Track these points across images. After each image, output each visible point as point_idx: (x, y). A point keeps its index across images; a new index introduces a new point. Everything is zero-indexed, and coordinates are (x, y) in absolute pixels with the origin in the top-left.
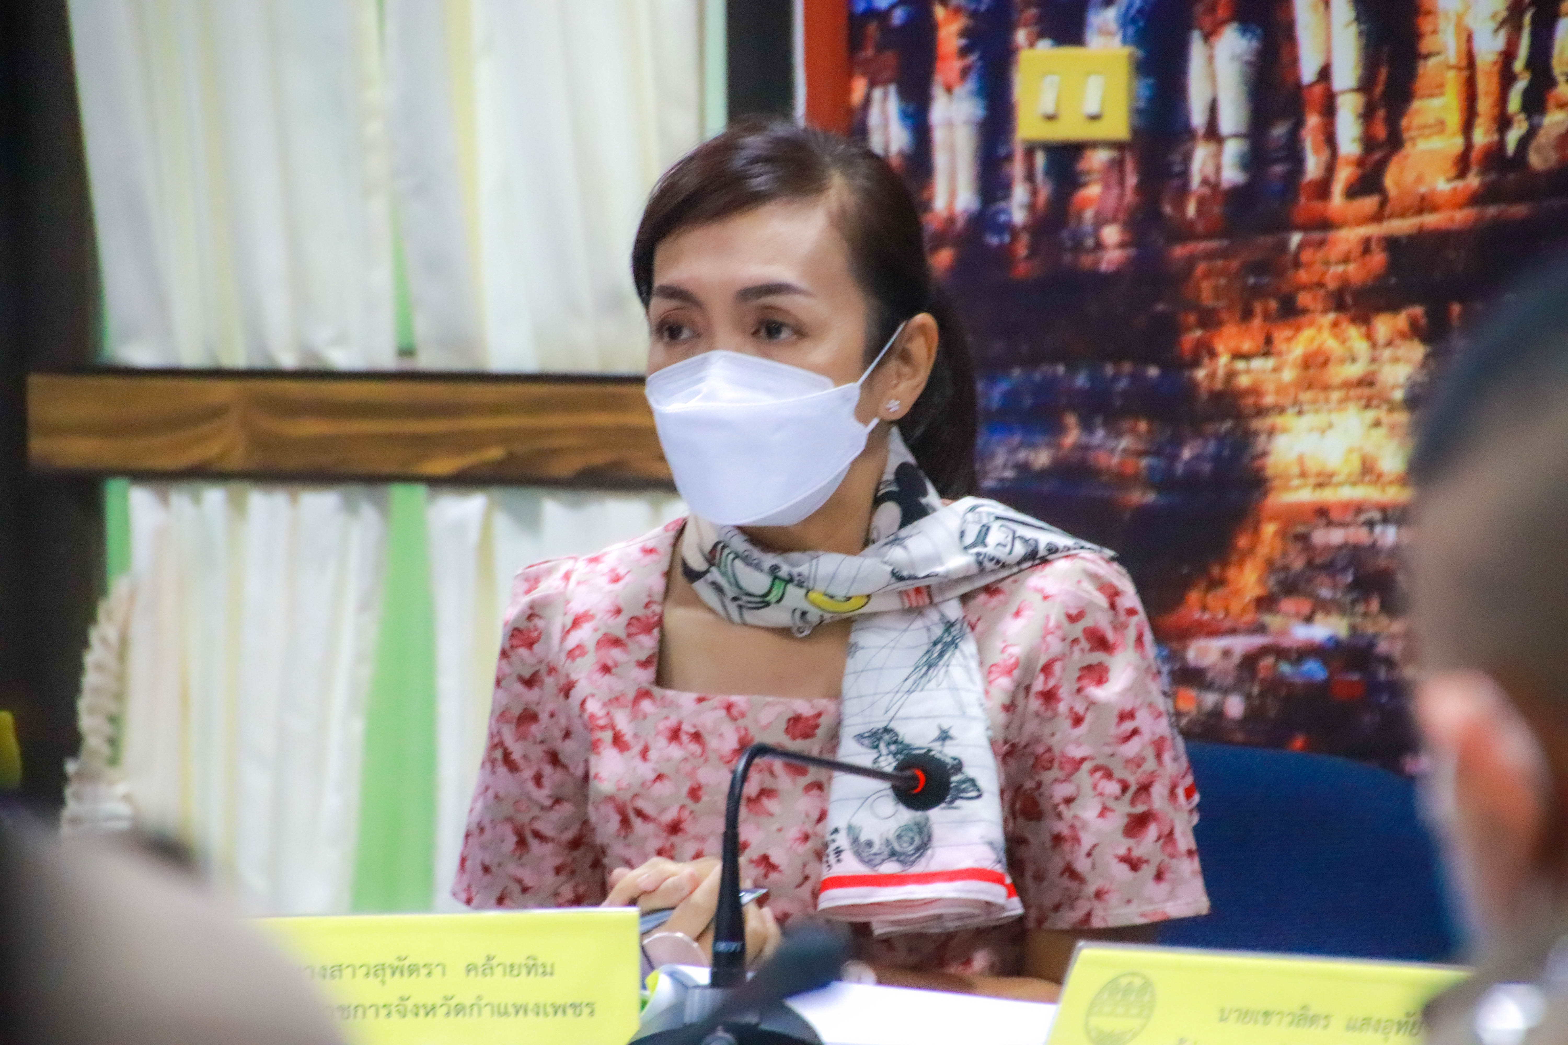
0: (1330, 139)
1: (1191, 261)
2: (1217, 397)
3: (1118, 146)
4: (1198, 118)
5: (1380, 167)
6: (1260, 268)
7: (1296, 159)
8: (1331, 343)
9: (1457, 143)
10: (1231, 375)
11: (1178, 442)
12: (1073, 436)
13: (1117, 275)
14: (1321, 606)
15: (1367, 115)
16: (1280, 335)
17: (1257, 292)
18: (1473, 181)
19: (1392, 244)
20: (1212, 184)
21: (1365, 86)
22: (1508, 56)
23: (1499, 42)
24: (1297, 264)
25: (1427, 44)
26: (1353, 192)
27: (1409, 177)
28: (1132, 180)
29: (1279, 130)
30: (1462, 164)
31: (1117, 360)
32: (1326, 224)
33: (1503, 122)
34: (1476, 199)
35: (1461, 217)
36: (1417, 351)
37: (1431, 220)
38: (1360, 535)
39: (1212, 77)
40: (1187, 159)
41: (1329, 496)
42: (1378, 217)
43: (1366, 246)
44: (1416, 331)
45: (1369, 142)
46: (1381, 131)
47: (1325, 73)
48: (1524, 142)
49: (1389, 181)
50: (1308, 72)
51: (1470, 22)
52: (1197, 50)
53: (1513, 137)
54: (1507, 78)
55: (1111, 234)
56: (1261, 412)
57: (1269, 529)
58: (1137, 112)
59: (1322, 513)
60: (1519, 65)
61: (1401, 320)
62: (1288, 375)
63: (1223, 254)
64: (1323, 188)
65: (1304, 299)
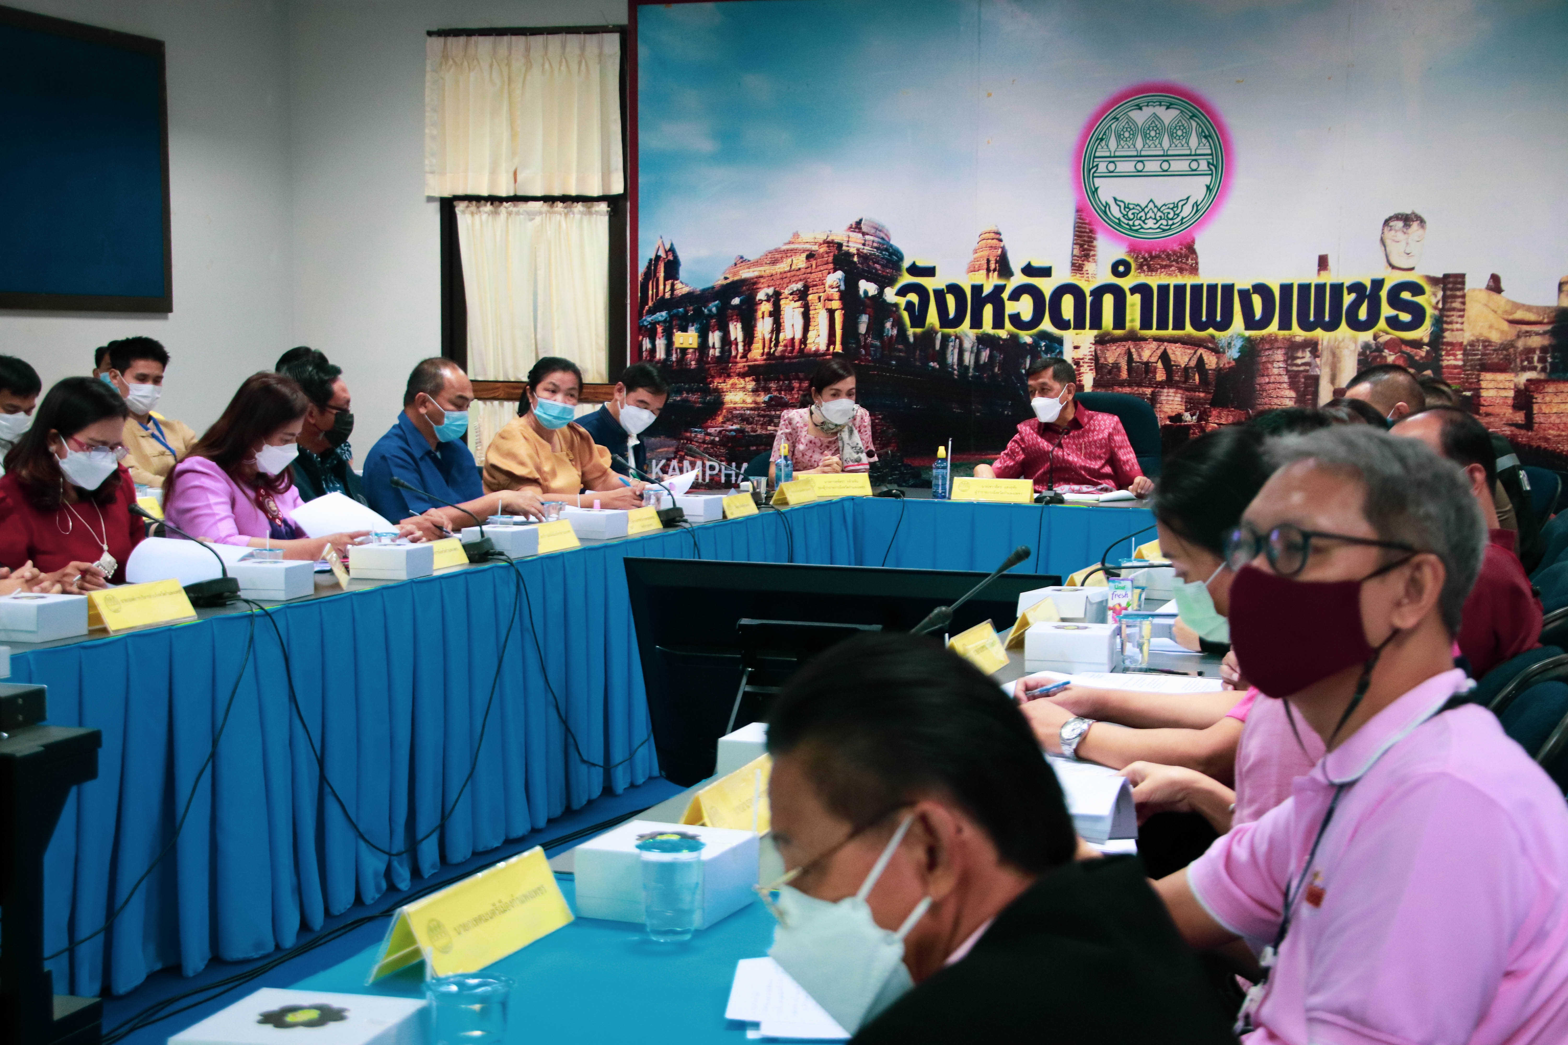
0: (737, 349)
1: (709, 368)
2: (714, 389)
3: (695, 349)
4: (711, 344)
5: (747, 354)
6: (723, 369)
7: (731, 352)
8: (737, 381)
9: (762, 351)
10: (717, 386)
11: (707, 396)
12: (685, 395)
13: (694, 369)
14: (736, 423)
15: (744, 346)
16: (727, 380)
17: (723, 373)
18: (765, 357)
19: (749, 366)
20: (714, 356)
21: (744, 341)
22: (771, 338)
23: (770, 336)
24: (731, 368)
25: (756, 335)
26: (741, 358)
27: (752, 356)
28: (697, 354)
29: (727, 348)
30: (763, 354)
31: (694, 383)
32: (737, 363)
33: (770, 348)
34: (765, 360)
35: (762, 362)
36: (754, 383)
37: (756, 363)
38: (743, 412)
39: (714, 338)
40: (709, 351)
41: (736, 405)
42: (746, 362)
43: (744, 366)
44: (753, 380)
45: (744, 350)
46: (747, 348)
47: (736, 339)
48: (774, 352)
49: (749, 356)
50: (733, 338)
51: (764, 332)
52: (711, 334)
53: (772, 351)
54: (771, 341)
55: (693, 363)
56: (723, 392)
57: (724, 411)
58: (698, 344)
59: (735, 408)
60: (773, 339)
61: (751, 378)
62: (729, 386)
63: (716, 367)
64: (736, 357)
65: (732, 374)
